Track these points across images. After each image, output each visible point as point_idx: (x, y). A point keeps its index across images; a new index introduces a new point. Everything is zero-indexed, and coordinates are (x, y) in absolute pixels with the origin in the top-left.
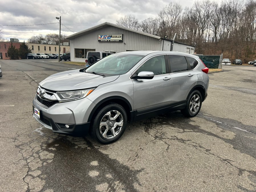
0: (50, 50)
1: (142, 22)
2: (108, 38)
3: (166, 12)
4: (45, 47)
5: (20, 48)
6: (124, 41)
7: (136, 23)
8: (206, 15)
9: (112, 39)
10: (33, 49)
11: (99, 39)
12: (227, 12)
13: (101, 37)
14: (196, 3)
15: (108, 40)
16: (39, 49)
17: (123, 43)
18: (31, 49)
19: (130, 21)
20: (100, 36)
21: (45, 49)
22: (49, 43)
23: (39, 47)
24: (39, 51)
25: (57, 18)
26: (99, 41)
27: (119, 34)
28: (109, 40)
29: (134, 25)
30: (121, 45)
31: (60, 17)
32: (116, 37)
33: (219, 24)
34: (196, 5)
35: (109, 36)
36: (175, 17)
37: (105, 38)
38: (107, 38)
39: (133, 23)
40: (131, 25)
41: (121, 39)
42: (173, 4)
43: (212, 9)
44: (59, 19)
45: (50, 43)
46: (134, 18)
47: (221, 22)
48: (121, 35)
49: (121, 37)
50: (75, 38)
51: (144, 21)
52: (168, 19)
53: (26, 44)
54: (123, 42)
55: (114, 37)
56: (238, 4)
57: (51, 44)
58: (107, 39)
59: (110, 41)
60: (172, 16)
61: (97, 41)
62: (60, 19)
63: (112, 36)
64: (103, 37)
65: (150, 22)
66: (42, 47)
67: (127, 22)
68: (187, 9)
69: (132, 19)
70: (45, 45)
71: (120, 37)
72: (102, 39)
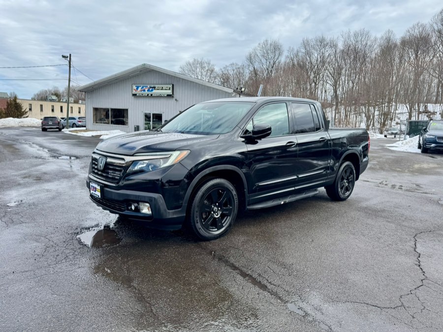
0: (62, 111)
1: (221, 69)
2: (148, 91)
3: (259, 54)
4: (53, 106)
5: (6, 107)
6: (175, 95)
7: (212, 71)
8: (319, 60)
9: (155, 92)
10: (30, 109)
11: (134, 91)
12: (352, 56)
13: (137, 89)
14: (305, 42)
15: (148, 95)
16: (42, 110)
17: (174, 99)
18: (27, 110)
19: (203, 68)
20: (135, 88)
21: (53, 110)
22: (61, 100)
23: (41, 106)
24: (42, 113)
25: (64, 57)
26: (134, 95)
27: (166, 84)
28: (150, 93)
29: (209, 74)
30: (171, 102)
31: (70, 55)
32: (162, 89)
33: (340, 74)
34: (306, 44)
35: (151, 87)
36: (272, 63)
37: (144, 91)
38: (146, 90)
39: (208, 70)
40: (204, 73)
41: (170, 92)
42: (269, 42)
43: (328, 52)
44: (68, 59)
45: (63, 100)
46: (209, 64)
47: (343, 71)
48: (171, 86)
49: (170, 89)
50: (93, 91)
51: (224, 68)
52: (261, 65)
53: (18, 101)
54: (173, 97)
55: (158, 89)
56: (369, 43)
57: (64, 102)
58: (146, 92)
59: (152, 95)
60: (268, 61)
61: (131, 95)
62: (70, 59)
63: (155, 87)
64: (140, 89)
65: (234, 70)
66: (47, 106)
67: (198, 70)
68: (291, 50)
69: (206, 65)
70: (53, 103)
71: (168, 89)
72: (139, 92)
